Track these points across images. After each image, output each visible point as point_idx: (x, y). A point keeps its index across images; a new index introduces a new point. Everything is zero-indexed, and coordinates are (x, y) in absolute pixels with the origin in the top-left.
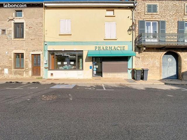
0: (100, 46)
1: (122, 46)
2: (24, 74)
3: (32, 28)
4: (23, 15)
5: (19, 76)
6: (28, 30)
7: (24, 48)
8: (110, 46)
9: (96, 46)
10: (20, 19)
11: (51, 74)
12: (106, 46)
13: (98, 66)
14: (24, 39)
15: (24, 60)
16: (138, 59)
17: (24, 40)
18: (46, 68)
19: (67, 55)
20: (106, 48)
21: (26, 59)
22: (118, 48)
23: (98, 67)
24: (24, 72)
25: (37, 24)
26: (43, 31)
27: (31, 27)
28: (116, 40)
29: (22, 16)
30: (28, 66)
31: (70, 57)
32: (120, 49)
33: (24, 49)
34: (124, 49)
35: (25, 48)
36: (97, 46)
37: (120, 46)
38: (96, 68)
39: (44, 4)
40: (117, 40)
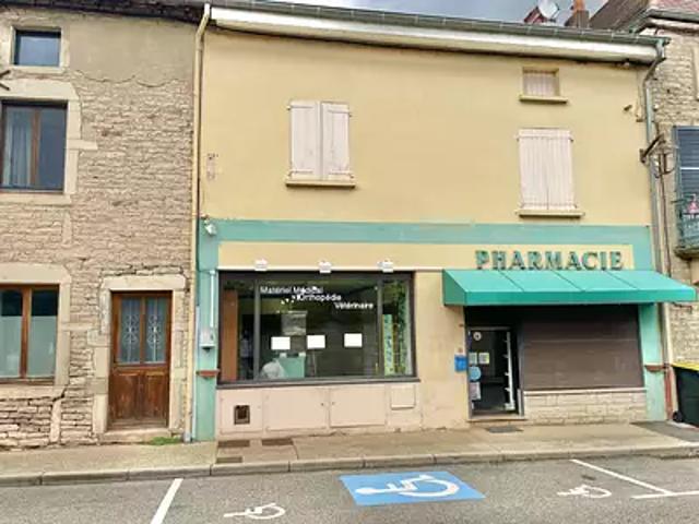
0: (498, 248)
1: (608, 249)
2: (55, 417)
3: (118, 134)
4: (64, 61)
5: (19, 435)
6: (95, 147)
7: (61, 255)
8: (548, 248)
9: (482, 248)
10: (43, 77)
11: (238, 407)
12: (534, 248)
13: (487, 354)
14: (66, 199)
15: (61, 327)
16: (686, 315)
17: (70, 202)
18: (205, 375)
19: (328, 298)
20: (530, 259)
21: (73, 320)
22: (592, 262)
23: (488, 362)
24: (57, 404)
25: (152, 117)
26: (195, 159)
27: (118, 128)
28: (578, 218)
29: (57, 65)
30: (89, 365)
31: (342, 306)
32: (599, 267)
33: (65, 262)
34: (618, 265)
35: (66, 254)
36: (489, 248)
37: (598, 249)
38: (479, 365)
39: (207, 7)
40: (582, 223)
